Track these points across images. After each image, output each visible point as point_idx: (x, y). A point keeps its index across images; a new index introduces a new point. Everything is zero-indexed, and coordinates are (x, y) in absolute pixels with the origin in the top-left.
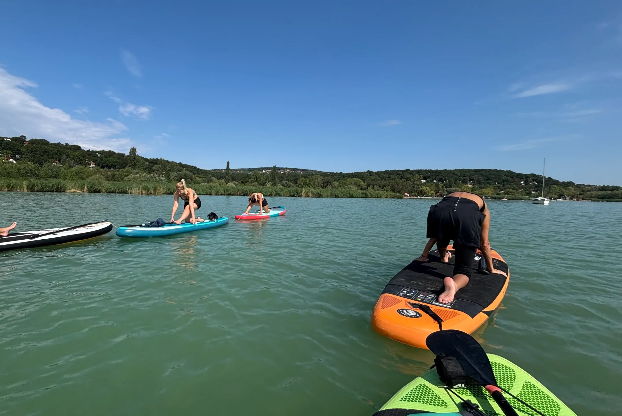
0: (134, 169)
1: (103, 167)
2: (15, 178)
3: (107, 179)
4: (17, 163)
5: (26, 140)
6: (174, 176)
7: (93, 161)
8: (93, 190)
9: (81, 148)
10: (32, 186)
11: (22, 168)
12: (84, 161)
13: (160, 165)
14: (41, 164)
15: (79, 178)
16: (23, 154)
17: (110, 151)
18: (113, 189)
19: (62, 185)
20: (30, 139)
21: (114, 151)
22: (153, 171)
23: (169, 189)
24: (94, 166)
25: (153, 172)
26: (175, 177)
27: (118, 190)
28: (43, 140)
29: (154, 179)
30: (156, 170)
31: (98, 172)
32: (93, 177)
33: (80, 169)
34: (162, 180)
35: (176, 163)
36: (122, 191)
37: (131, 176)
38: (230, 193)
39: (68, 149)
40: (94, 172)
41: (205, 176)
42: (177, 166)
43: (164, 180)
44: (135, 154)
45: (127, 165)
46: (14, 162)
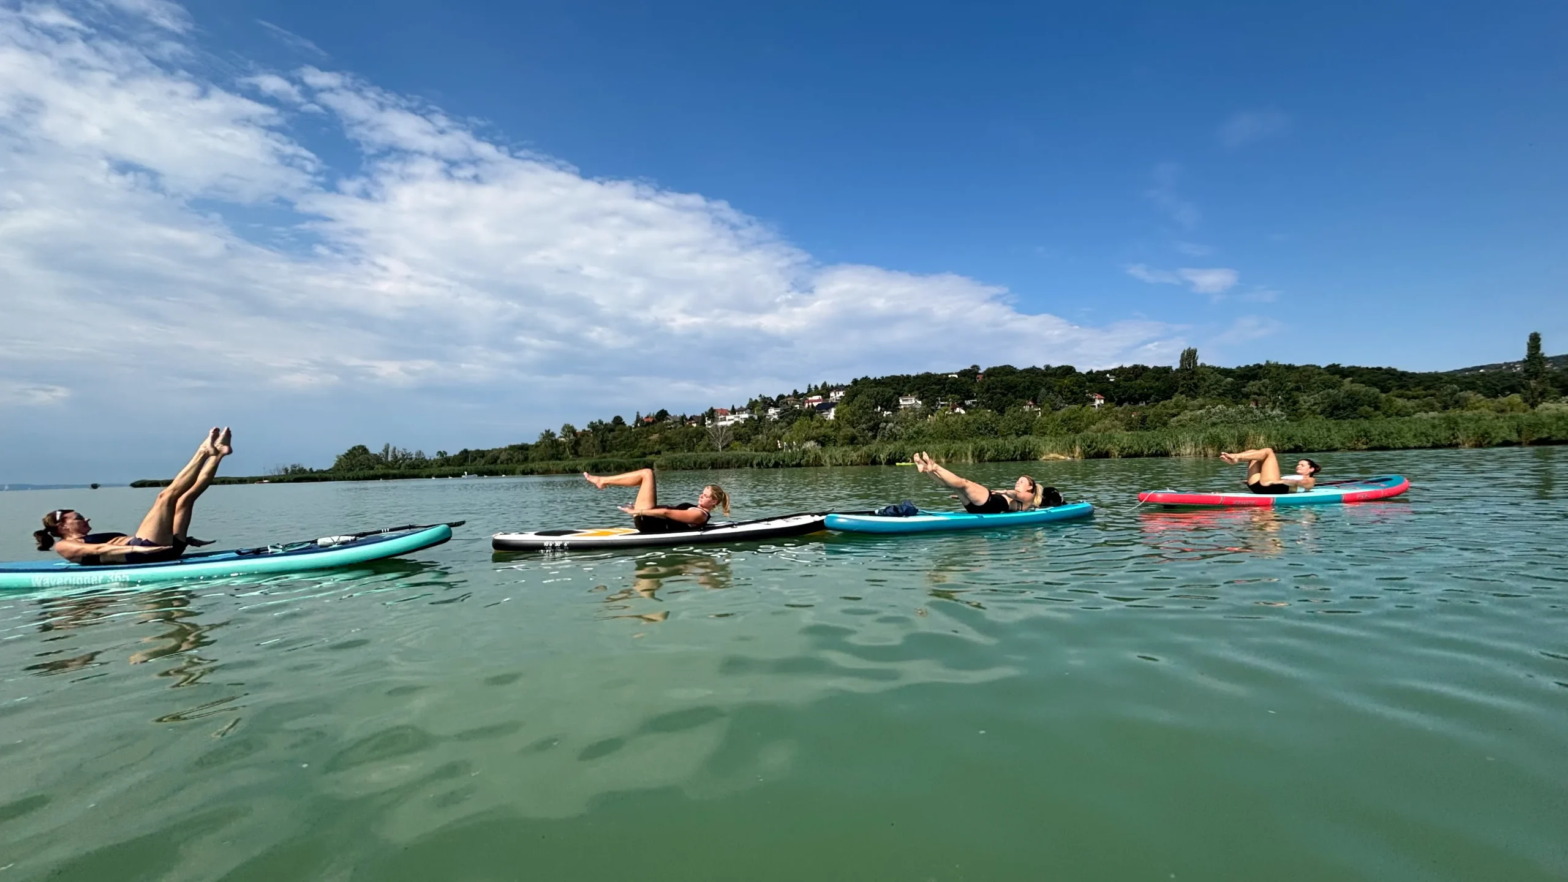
0: (1194, 398)
1: (1120, 403)
2: (962, 441)
3: (1130, 427)
4: (966, 413)
5: (980, 372)
6: (1312, 401)
7: (1100, 393)
8: (1092, 452)
9: (1075, 370)
10: (980, 451)
11: (971, 421)
12: (1080, 395)
13: (1267, 381)
14: (1002, 412)
15: (1069, 430)
16: (976, 397)
17: (1135, 367)
18: (1136, 448)
19: (1031, 446)
20: (985, 369)
21: (1145, 365)
22: (1247, 396)
23: (1289, 439)
24: (1102, 402)
25: (1244, 400)
26: (1315, 404)
27: (1149, 450)
28: (1005, 366)
29: (1249, 416)
30: (1255, 393)
31: (1110, 415)
32: (1099, 425)
33: (1074, 412)
34: (1272, 418)
35: (1319, 368)
36: (1157, 451)
37: (1186, 415)
38: (1545, 436)
39: (1050, 375)
40: (1100, 414)
41: (1432, 391)
42: (1320, 374)
43: (1278, 416)
44: (1195, 363)
45: (1176, 391)
46: (963, 412)
